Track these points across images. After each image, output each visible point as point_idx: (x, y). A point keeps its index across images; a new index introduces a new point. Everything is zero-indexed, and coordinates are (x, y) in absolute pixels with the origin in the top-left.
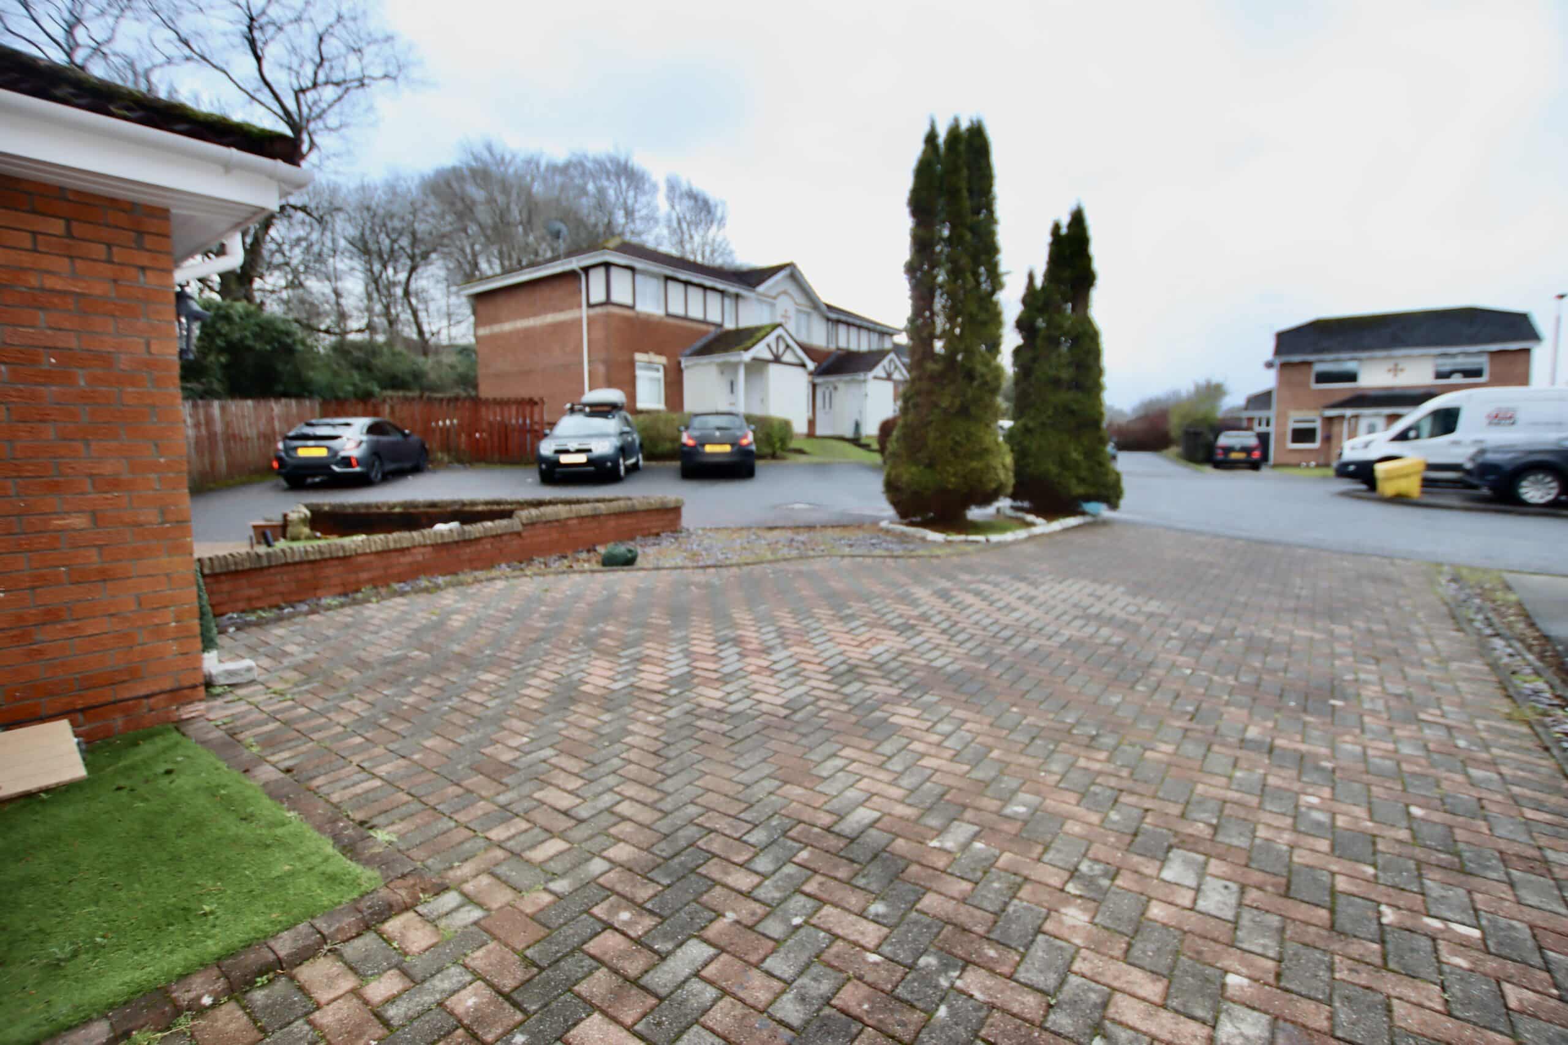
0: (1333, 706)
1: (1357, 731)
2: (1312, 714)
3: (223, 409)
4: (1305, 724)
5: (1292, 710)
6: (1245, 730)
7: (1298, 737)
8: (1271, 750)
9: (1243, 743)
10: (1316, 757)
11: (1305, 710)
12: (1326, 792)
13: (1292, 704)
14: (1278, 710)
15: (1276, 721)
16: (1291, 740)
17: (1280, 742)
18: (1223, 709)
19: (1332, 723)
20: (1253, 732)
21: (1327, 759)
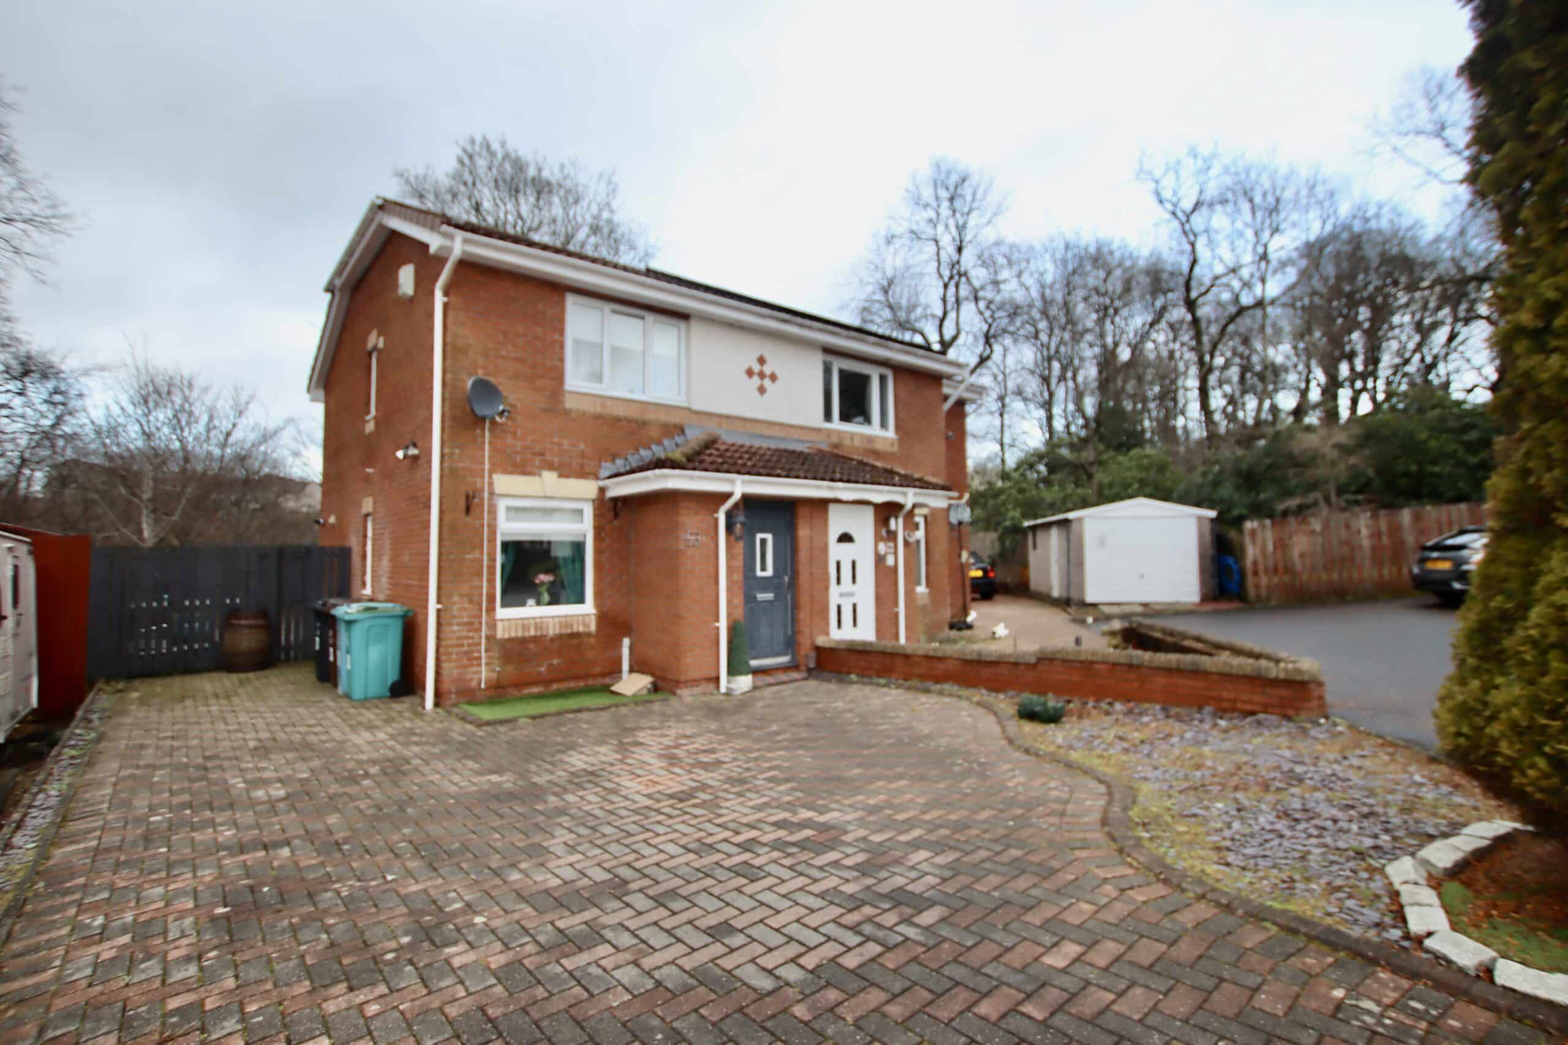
0: (225, 906)
1: (200, 888)
2: (244, 886)
3: (1417, 518)
4: (248, 877)
5: (265, 884)
6: (292, 852)
7: (249, 863)
8: (265, 847)
9: (287, 843)
10: (232, 855)
11: (252, 889)
12: (220, 839)
13: (266, 889)
14: (277, 879)
15: (273, 868)
16: (254, 858)
17: (262, 853)
18: (321, 858)
19: (223, 886)
20: (285, 852)
21: (224, 857)
